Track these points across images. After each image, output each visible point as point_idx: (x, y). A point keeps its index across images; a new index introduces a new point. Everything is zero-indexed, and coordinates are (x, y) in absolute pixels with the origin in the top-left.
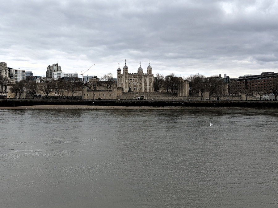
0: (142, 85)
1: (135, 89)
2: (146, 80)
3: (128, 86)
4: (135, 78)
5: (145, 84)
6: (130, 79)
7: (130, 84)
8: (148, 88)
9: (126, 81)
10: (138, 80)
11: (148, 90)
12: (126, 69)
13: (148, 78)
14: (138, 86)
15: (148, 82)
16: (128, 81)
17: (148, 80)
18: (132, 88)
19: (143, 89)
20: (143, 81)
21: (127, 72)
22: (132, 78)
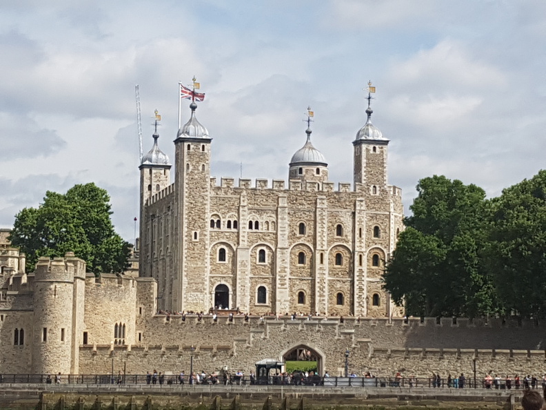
0: (312, 267)
1: (262, 299)
2: (347, 231)
3: (208, 275)
4: (259, 211)
5: (339, 259)
6: (222, 220)
7: (227, 262)
8: (361, 294)
9: (196, 238)
10: (285, 233)
11: (359, 303)
12: (192, 146)
13: (357, 219)
14: (283, 274)
15: (357, 244)
16: (208, 233)
17: (357, 232)
18: (243, 288)
19: (320, 296)
20: (325, 239)
21: (200, 168)
22: (243, 215)
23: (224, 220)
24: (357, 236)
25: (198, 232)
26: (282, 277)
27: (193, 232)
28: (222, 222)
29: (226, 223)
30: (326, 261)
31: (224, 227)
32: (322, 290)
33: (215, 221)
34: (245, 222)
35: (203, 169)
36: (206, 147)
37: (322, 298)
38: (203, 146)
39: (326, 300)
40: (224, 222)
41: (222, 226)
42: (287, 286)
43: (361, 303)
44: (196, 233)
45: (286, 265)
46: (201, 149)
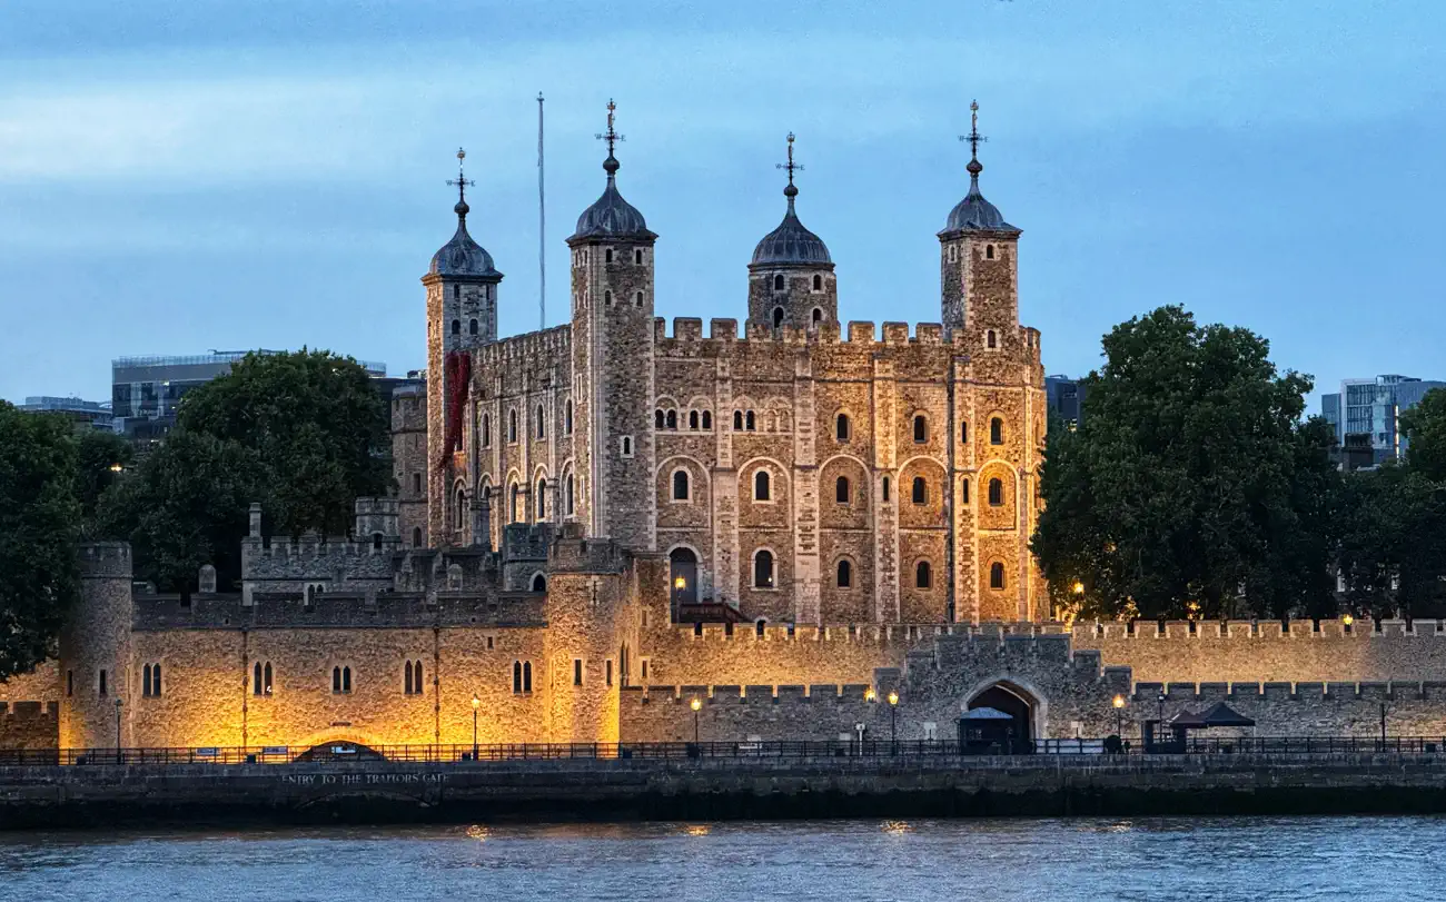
3: (653, 528)
5: (919, 490)
6: (680, 411)
7: (690, 501)
8: (968, 563)
9: (627, 451)
10: (809, 435)
11: (965, 582)
12: (615, 254)
13: (957, 403)
14: (810, 523)
15: (958, 458)
16: (652, 440)
17: (958, 430)
18: (726, 555)
19: (885, 570)
20: (893, 448)
21: (634, 300)
22: (723, 400)
23: (683, 410)
24: (958, 439)
25: (632, 438)
26: (805, 529)
27: (622, 438)
28: (679, 417)
29: (688, 417)
30: (894, 496)
31: (684, 429)
32: (889, 557)
33: (665, 412)
34: (728, 414)
35: (640, 303)
36: (643, 254)
37: (888, 574)
38: (639, 253)
39: (897, 579)
40: (683, 413)
41: (679, 423)
42: (816, 549)
43: (969, 582)
44: (627, 441)
45: (813, 506)
46: (634, 258)
